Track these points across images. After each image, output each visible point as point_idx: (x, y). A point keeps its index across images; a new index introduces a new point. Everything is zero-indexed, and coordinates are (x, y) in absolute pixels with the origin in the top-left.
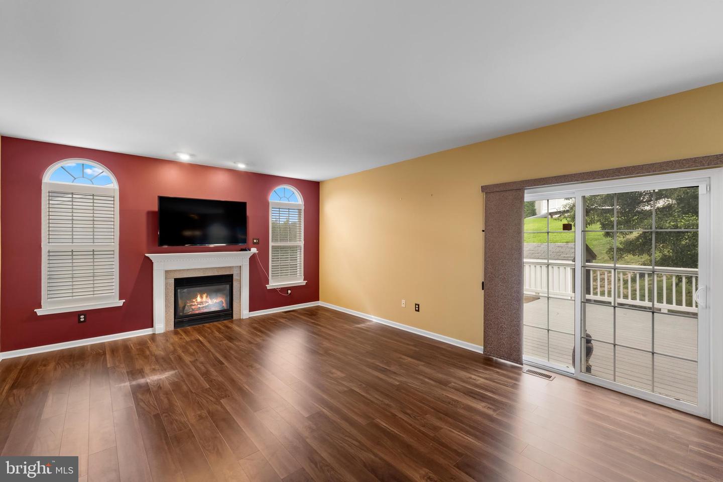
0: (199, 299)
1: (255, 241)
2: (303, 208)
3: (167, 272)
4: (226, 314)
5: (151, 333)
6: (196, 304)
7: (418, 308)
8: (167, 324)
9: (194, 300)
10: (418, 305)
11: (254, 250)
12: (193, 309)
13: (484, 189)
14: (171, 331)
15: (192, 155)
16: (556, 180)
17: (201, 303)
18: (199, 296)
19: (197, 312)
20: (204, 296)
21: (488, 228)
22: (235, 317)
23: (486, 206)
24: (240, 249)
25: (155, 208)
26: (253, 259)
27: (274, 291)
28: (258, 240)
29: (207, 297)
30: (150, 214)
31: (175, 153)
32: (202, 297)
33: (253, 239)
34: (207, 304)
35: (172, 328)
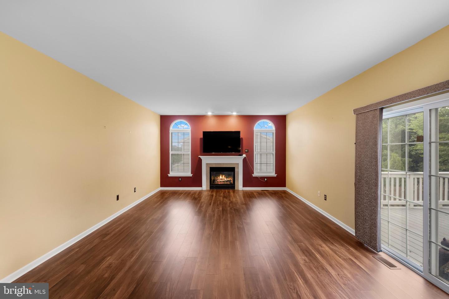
0: (221, 177)
1: (246, 151)
2: (274, 132)
3: (207, 164)
4: (232, 186)
5: (201, 189)
6: (219, 179)
7: (326, 197)
8: (207, 187)
9: (219, 177)
10: (326, 196)
11: (244, 156)
12: (218, 182)
13: (355, 111)
14: (208, 190)
15: (212, 112)
16: (399, 99)
17: (222, 179)
18: (221, 176)
19: (219, 183)
20: (223, 176)
21: (358, 141)
22: (236, 188)
23: (357, 125)
24: (238, 155)
25: (202, 136)
26: (245, 160)
27: (256, 178)
28: (248, 150)
29: (224, 177)
30: (201, 139)
31: (207, 112)
32: (222, 177)
33: (245, 150)
34: (224, 180)
35: (209, 189)
